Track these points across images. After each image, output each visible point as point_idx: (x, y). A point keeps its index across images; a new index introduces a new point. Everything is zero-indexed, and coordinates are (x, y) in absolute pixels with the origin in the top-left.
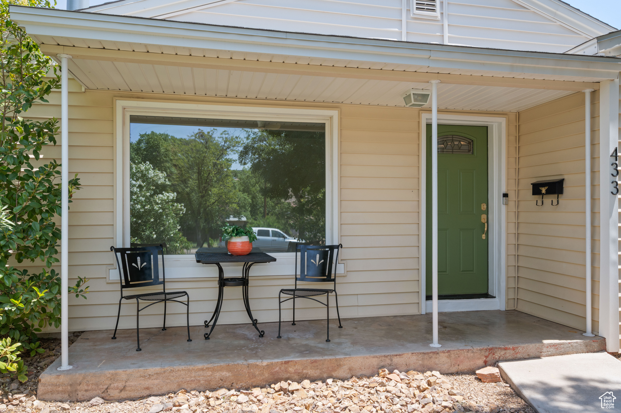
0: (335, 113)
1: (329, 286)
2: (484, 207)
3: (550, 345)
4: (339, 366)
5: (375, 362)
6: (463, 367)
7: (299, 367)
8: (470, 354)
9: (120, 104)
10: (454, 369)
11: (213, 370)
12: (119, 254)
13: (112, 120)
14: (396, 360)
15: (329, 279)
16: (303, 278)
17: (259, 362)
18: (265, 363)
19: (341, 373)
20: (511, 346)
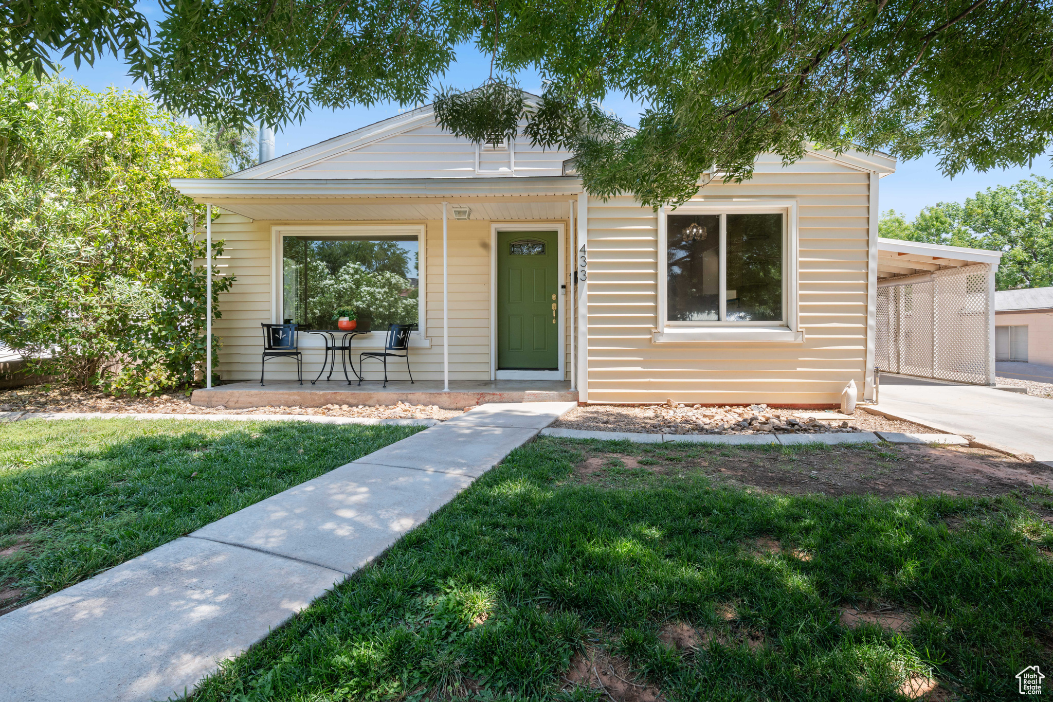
0: (422, 228)
1: (403, 352)
2: (554, 297)
3: (530, 394)
4: (370, 398)
5: (395, 397)
6: (459, 405)
7: (343, 397)
8: (465, 396)
9: (274, 229)
10: (453, 406)
11: (289, 395)
12: (265, 329)
13: (269, 240)
14: (410, 397)
15: (405, 348)
16: (390, 348)
17: (317, 392)
18: (321, 392)
19: (371, 402)
20: (498, 393)
